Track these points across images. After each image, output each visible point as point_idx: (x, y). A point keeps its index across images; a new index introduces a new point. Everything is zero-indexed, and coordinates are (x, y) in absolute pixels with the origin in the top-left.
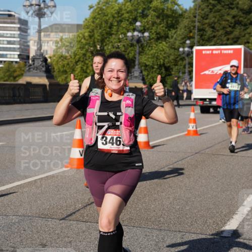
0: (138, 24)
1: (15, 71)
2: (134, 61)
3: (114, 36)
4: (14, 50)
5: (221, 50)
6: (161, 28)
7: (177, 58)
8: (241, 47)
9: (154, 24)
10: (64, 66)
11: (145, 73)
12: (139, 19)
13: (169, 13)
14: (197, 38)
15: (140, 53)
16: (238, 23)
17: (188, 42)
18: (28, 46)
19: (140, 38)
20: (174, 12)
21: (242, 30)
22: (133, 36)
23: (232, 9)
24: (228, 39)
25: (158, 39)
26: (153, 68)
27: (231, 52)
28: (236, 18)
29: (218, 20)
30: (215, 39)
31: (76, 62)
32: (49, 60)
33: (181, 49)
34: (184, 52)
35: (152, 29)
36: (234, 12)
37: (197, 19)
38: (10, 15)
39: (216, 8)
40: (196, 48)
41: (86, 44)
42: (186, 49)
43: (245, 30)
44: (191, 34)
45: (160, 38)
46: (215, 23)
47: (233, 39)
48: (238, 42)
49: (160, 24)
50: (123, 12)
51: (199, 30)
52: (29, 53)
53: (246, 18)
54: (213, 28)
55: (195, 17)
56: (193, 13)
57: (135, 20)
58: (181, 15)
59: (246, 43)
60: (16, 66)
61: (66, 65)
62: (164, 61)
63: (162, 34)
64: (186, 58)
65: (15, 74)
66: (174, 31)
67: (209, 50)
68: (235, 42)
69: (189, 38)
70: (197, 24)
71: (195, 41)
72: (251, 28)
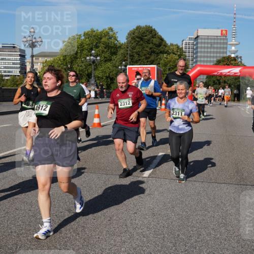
0: (93, 52)
1: (17, 81)
2: (91, 74)
3: (78, 59)
4: (16, 68)
5: (143, 68)
8: (155, 66)
9: (103, 52)
11: (98, 82)
12: (94, 49)
13: (113, 45)
14: (129, 60)
15: (95, 69)
16: (154, 52)
17: (124, 63)
18: (26, 66)
19: (94, 60)
21: (155, 56)
22: (90, 59)
23: (149, 43)
24: (147, 62)
25: (106, 61)
26: (102, 78)
28: (152, 49)
30: (140, 61)
32: (38, 74)
33: (120, 67)
34: (121, 69)
35: (102, 55)
36: (151, 45)
38: (14, 47)
39: (139, 43)
40: (128, 66)
41: (62, 64)
42: (123, 67)
43: (157, 56)
44: (126, 58)
45: (107, 60)
46: (140, 52)
47: (150, 61)
48: (154, 63)
49: (107, 52)
50: (84, 44)
51: (130, 56)
52: (26, 70)
53: (157, 49)
54: (139, 54)
55: (128, 48)
56: (127, 46)
57: (92, 49)
58: (120, 47)
59: (158, 64)
60: (18, 78)
62: (109, 74)
63: (108, 58)
65: (18, 83)
66: (115, 57)
67: (136, 68)
69: (124, 61)
70: (129, 52)
71: (128, 62)
72: (161, 55)
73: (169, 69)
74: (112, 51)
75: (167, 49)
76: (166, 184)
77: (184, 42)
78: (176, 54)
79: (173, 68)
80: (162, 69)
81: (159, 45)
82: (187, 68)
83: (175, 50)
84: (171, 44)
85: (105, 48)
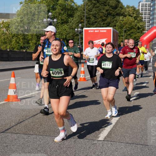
0: (50, 14)
5: (99, 30)
6: (64, 17)
7: (74, 34)
8: (111, 28)
9: (60, 14)
10: (4, 39)
12: (51, 11)
13: (69, 7)
14: (86, 22)
16: (109, 14)
17: (80, 25)
19: (51, 22)
20: (72, 7)
21: (112, 18)
22: (47, 21)
23: (106, 5)
24: (104, 24)
25: (62, 23)
27: (106, 31)
28: (108, 11)
29: (98, 12)
30: (96, 23)
31: (13, 37)
33: (76, 30)
34: (78, 31)
35: (59, 17)
36: (107, 8)
37: (85, 11)
39: (96, 6)
40: (85, 29)
42: (79, 29)
43: (113, 18)
44: (82, 21)
45: (64, 22)
46: (96, 14)
47: (107, 24)
48: (111, 25)
49: (64, 14)
51: (87, 18)
53: (113, 12)
54: (95, 17)
55: (84, 10)
56: (83, 8)
57: (49, 11)
58: (77, 9)
59: (114, 26)
61: (6, 39)
62: (66, 36)
63: (65, 20)
64: (79, 35)
66: (71, 19)
67: (92, 30)
68: (108, 26)
69: (81, 23)
70: (85, 14)
71: (85, 24)
72: (117, 17)
73: (125, 31)
74: (69, 13)
75: (123, 11)
76: (122, 148)
77: (141, 4)
78: (132, 16)
79: (129, 30)
80: (118, 32)
81: (116, 7)
82: (144, 30)
83: (131, 13)
84: (127, 5)
85: (62, 10)
